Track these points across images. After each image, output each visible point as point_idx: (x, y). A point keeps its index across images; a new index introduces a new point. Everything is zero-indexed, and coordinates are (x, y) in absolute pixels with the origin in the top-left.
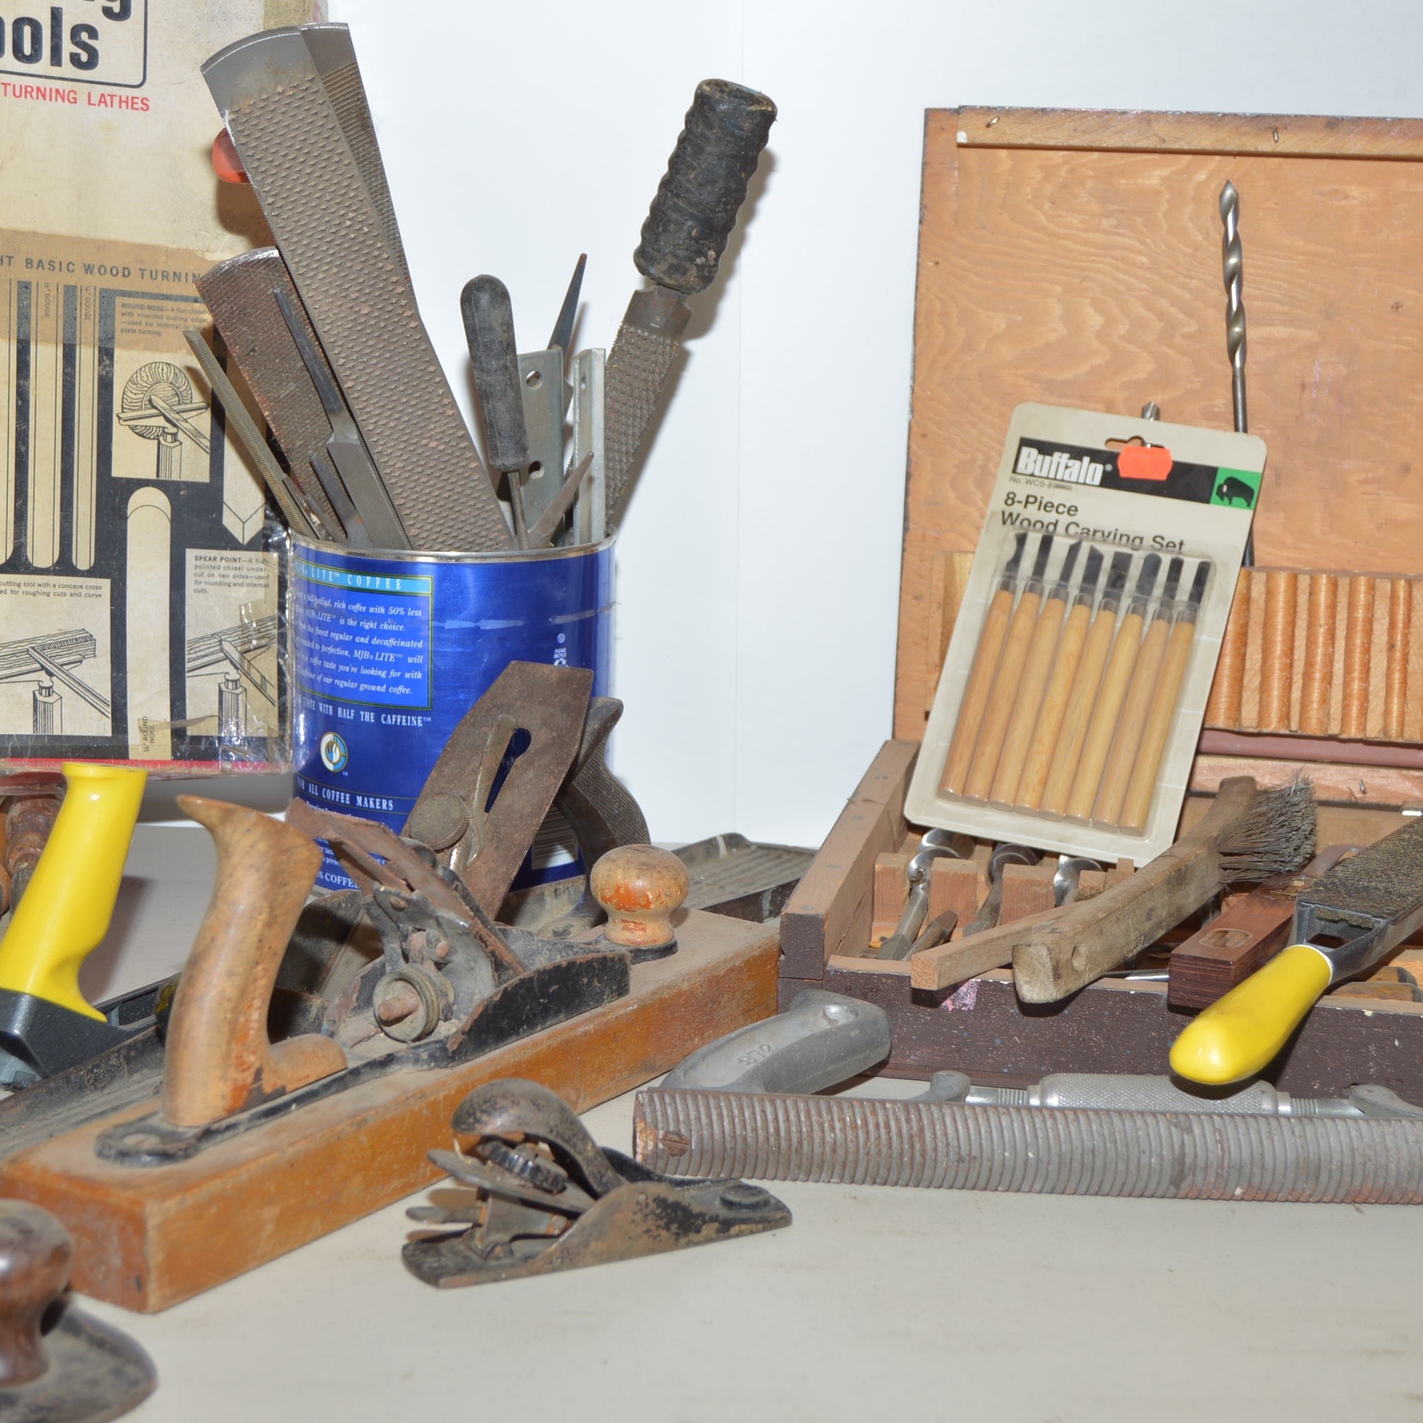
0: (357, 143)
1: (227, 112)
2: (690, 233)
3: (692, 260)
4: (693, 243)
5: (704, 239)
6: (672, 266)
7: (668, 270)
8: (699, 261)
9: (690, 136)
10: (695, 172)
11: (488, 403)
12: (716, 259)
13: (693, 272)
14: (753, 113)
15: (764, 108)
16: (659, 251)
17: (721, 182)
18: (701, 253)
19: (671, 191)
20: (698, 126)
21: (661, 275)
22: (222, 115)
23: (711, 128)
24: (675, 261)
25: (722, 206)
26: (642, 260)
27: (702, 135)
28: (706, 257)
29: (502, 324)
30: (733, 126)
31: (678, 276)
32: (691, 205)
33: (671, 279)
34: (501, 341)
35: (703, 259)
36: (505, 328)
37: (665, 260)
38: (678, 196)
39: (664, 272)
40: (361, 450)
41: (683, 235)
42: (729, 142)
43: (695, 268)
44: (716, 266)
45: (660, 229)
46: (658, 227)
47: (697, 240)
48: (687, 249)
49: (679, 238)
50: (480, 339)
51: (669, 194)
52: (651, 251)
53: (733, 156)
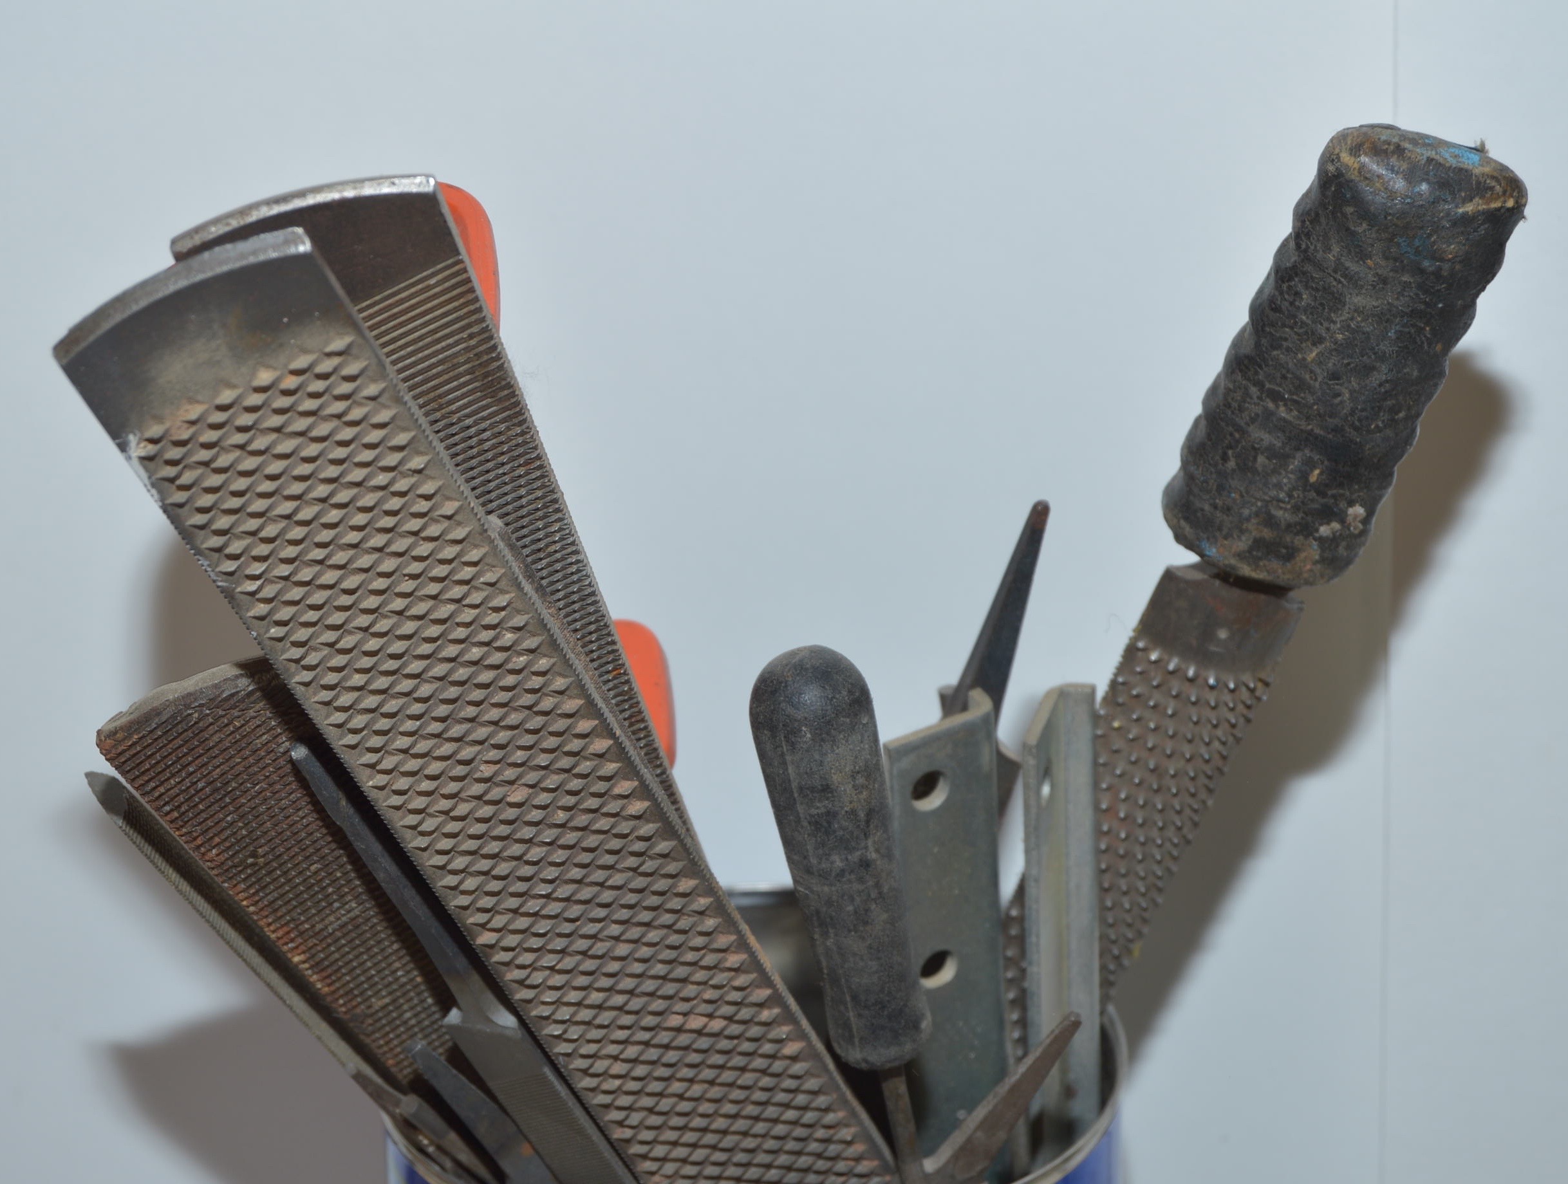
0: (476, 423)
1: (132, 439)
2: (1304, 476)
3: (1307, 530)
4: (1313, 494)
5: (1341, 485)
6: (1258, 543)
7: (1250, 550)
8: (1324, 530)
9: (1308, 268)
10: (1321, 347)
11: (825, 935)
12: (1366, 521)
13: (1313, 551)
14: (1466, 220)
15: (1495, 205)
16: (1227, 510)
17: (1384, 368)
18: (1328, 514)
19: (1260, 384)
20: (1328, 249)
21: (1233, 561)
22: (123, 447)
23: (1362, 255)
24: (1267, 534)
25: (1384, 416)
26: (1183, 523)
27: (1338, 267)
28: (1342, 521)
29: (854, 775)
30: (1417, 252)
31: (1275, 564)
32: (1308, 418)
33: (1257, 568)
34: (853, 812)
35: (1336, 526)
36: (860, 780)
37: (1242, 531)
38: (1276, 397)
39: (1240, 556)
40: (529, 1044)
41: (1287, 479)
42: (1406, 285)
43: (1315, 544)
44: (1363, 533)
45: (1232, 464)
46: (1225, 458)
47: (1320, 490)
48: (1296, 509)
49: (1279, 486)
50: (800, 809)
51: (1254, 391)
52: (1207, 507)
53: (1414, 313)
